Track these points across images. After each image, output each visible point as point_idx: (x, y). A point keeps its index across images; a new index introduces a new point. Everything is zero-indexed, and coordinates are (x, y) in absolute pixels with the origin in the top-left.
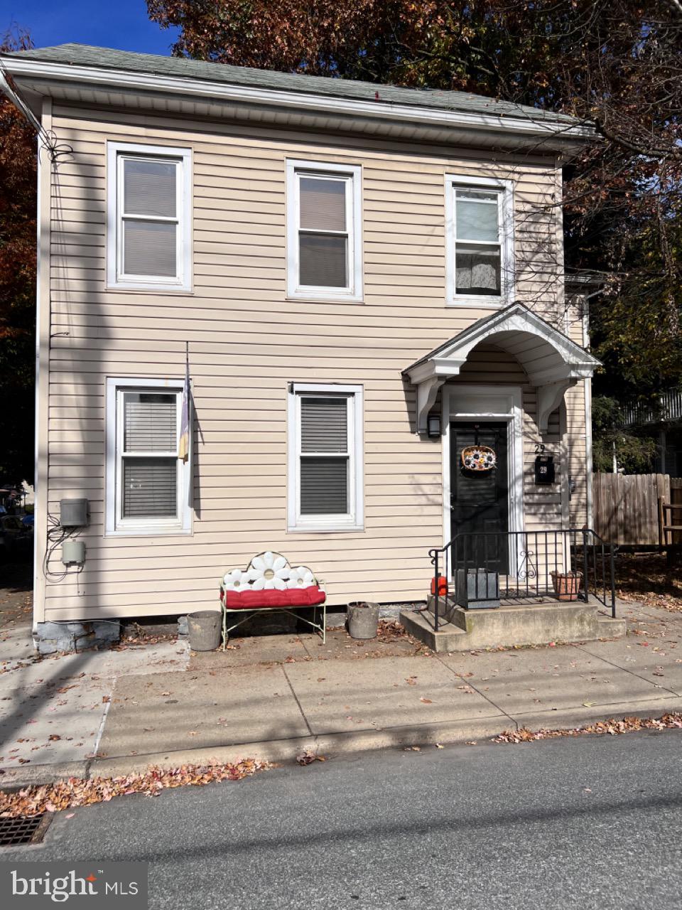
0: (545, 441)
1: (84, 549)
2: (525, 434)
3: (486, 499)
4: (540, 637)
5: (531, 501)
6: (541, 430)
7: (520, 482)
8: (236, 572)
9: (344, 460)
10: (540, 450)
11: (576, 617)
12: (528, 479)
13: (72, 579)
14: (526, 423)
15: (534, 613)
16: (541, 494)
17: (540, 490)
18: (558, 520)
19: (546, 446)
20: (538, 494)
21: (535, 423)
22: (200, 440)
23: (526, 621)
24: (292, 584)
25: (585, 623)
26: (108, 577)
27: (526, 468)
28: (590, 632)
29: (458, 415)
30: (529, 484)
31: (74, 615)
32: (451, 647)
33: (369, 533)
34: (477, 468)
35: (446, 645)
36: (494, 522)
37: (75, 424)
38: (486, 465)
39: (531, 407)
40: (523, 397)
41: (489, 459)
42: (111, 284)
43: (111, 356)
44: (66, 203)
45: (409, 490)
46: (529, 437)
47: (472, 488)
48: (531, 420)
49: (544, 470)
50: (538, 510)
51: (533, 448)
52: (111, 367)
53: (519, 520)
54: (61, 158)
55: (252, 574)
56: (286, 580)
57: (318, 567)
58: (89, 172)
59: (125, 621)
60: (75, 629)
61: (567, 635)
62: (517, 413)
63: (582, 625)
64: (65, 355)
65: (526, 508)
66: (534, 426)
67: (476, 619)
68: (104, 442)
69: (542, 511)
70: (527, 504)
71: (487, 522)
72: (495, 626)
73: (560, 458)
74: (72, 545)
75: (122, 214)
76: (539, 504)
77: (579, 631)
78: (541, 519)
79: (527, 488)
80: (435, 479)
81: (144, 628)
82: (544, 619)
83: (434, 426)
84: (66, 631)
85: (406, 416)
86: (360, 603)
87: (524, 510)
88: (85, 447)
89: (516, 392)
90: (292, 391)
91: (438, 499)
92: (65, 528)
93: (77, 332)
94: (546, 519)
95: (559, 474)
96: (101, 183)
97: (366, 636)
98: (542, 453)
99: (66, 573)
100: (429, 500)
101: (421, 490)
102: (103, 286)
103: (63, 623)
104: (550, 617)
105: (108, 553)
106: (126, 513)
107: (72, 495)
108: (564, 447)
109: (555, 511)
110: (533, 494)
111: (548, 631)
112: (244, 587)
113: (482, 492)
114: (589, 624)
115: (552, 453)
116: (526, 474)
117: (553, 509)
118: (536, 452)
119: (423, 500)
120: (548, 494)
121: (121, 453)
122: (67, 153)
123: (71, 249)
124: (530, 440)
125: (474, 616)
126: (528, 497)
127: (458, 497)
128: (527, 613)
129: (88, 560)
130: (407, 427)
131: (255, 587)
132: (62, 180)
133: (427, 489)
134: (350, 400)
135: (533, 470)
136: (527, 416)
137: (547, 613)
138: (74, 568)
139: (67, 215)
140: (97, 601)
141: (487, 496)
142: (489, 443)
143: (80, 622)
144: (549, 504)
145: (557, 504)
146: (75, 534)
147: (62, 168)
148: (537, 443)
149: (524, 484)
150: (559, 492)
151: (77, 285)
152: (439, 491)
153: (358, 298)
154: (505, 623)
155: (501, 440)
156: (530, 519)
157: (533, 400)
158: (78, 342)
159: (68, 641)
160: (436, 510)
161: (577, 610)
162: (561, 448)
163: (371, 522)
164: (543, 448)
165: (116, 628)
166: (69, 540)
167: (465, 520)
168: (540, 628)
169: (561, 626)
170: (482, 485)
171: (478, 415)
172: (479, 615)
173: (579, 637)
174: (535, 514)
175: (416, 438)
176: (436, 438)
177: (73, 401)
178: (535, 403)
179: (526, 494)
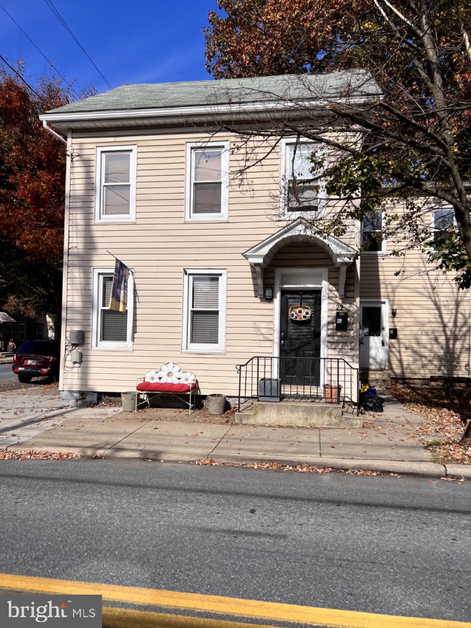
0: (343, 302)
1: (81, 355)
2: (329, 298)
3: (306, 338)
4: (301, 422)
5: (332, 340)
6: (340, 295)
7: (325, 328)
8: (153, 372)
9: (217, 313)
10: (340, 308)
11: (326, 412)
12: (331, 326)
13: (76, 370)
14: (331, 291)
15: (297, 407)
16: (339, 336)
17: (339, 334)
18: (352, 354)
19: (344, 305)
20: (337, 336)
21: (337, 291)
22: (137, 301)
23: (292, 411)
24: (182, 381)
25: (333, 416)
26: (92, 370)
27: (330, 319)
28: (336, 423)
29: (285, 286)
30: (331, 329)
31: (76, 388)
32: (244, 422)
33: (228, 355)
34: (298, 319)
35: (241, 420)
36: (311, 352)
37: (79, 293)
38: (304, 317)
39: (335, 281)
40: (329, 274)
41: (307, 313)
42: (97, 221)
43: (95, 258)
44: (77, 181)
45: (252, 331)
46: (332, 300)
47: (298, 331)
48: (334, 289)
49: (340, 321)
50: (337, 346)
51: (335, 307)
52: (95, 264)
53: (324, 352)
54: (75, 159)
55: (161, 374)
56: (179, 379)
57: (198, 373)
58: (87, 164)
59: (100, 394)
60: (76, 395)
61: (320, 423)
62: (325, 285)
63: (330, 417)
64: (75, 258)
65: (329, 344)
66: (336, 293)
67: (260, 407)
68: (92, 302)
69: (340, 347)
70: (328, 342)
71: (306, 352)
72: (272, 412)
73: (354, 313)
74: (76, 352)
75: (103, 183)
76: (338, 343)
77: (328, 421)
78: (339, 352)
79: (330, 332)
80: (269, 325)
81: (111, 398)
82: (304, 411)
83: (268, 293)
84: (73, 396)
85: (252, 287)
86: (218, 395)
87: (327, 346)
88: (83, 305)
89: (325, 271)
90: (186, 274)
91: (271, 337)
92: (73, 345)
93: (80, 246)
94: (343, 352)
95: (353, 324)
96: (93, 169)
97: (214, 413)
98: (341, 310)
99: (73, 367)
100: (264, 337)
101: (260, 331)
102: (93, 222)
103: (71, 392)
104: (309, 411)
105: (92, 358)
106: (104, 337)
107: (76, 328)
108: (356, 306)
109: (349, 347)
110: (334, 336)
111: (306, 419)
112: (157, 381)
113: (304, 334)
114: (335, 417)
115: (349, 310)
116: (329, 323)
117: (348, 346)
118: (337, 310)
119: (261, 337)
120: (345, 336)
121: (101, 308)
122: (78, 156)
123: (79, 205)
124: (333, 302)
125: (259, 405)
126: (330, 338)
127: (288, 336)
128: (293, 406)
129: (82, 360)
130: (253, 293)
131: (162, 381)
132: (76, 170)
133: (263, 331)
134: (220, 278)
135: (334, 321)
136: (331, 286)
137: (306, 407)
138: (77, 365)
139: (78, 187)
140: (87, 382)
141: (309, 337)
142: (310, 304)
143: (79, 392)
144: (345, 343)
145: (351, 343)
146: (77, 348)
147: (76, 164)
148: (338, 304)
149: (328, 329)
150: (352, 335)
151: (80, 222)
152: (271, 332)
153: (225, 218)
154: (278, 411)
155: (317, 302)
156: (331, 352)
157: (336, 276)
158: (81, 251)
159: (73, 401)
160: (268, 344)
161: (328, 408)
162: (354, 307)
163: (229, 349)
164: (342, 307)
165: (95, 398)
166: (75, 351)
167: (291, 350)
168: (301, 416)
169: (315, 417)
170: (305, 329)
171: (298, 286)
172: (261, 405)
173: (328, 425)
174: (335, 349)
175: (258, 300)
176: (270, 300)
177: (78, 281)
178: (337, 278)
179: (328, 336)
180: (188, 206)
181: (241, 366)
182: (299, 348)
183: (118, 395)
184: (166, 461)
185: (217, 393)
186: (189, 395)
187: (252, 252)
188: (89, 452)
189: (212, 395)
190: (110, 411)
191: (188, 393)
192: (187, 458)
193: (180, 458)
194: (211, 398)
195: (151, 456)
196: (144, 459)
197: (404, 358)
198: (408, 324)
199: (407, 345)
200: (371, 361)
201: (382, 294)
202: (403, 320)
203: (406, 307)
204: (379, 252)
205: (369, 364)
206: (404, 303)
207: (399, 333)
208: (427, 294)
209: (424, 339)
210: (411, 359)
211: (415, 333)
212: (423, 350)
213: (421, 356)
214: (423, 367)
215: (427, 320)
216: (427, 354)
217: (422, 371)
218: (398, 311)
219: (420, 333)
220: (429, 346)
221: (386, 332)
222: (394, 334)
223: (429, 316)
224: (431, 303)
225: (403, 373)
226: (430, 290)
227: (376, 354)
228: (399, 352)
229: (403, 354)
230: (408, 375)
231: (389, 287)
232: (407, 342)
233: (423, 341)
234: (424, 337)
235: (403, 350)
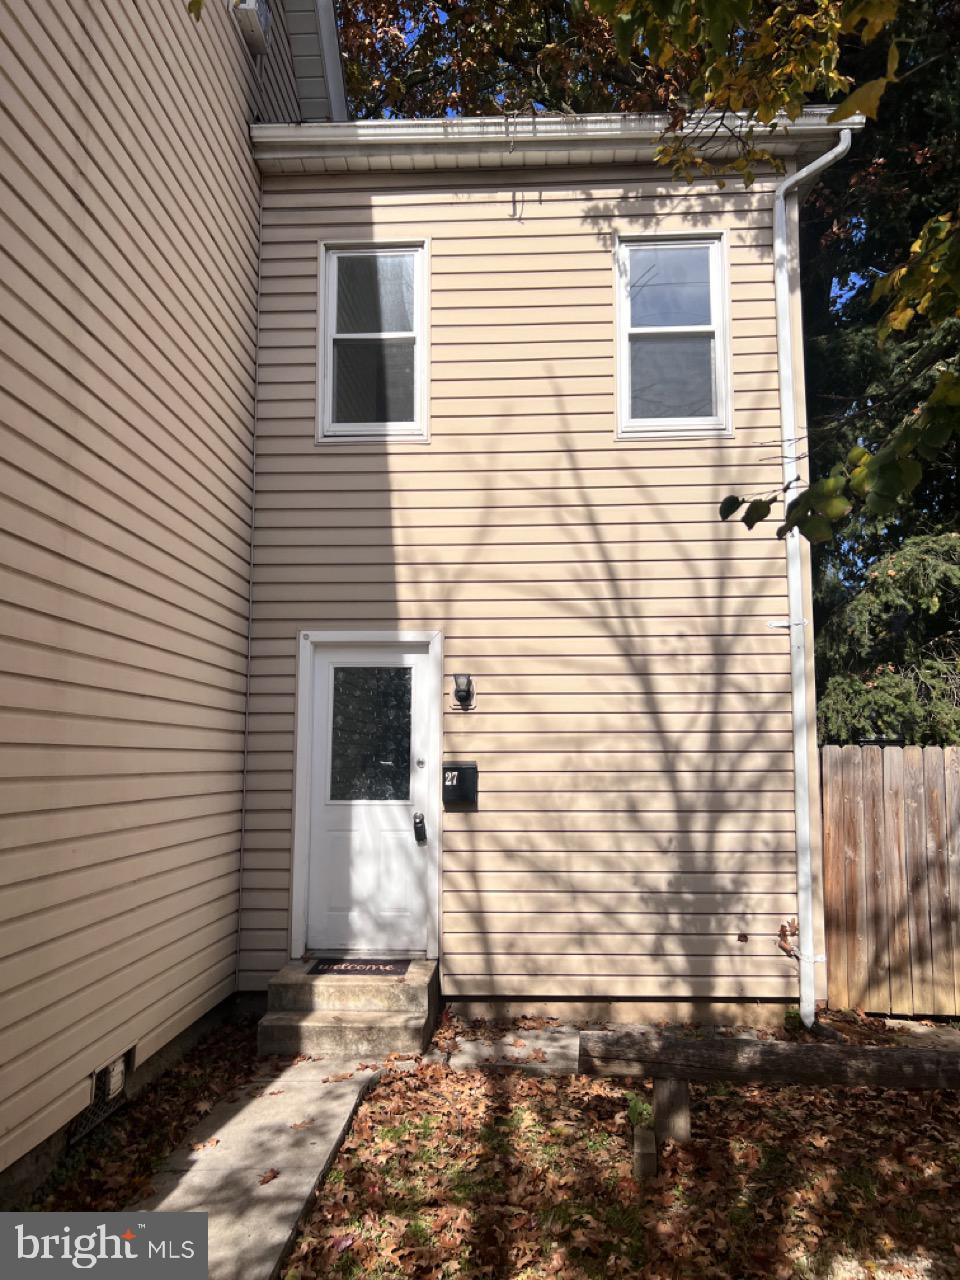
197: (493, 901)
198: (511, 741)
199: (511, 840)
200: (356, 917)
201: (406, 609)
202: (490, 722)
203: (498, 666)
204: (393, 427)
205: (347, 931)
206: (489, 646)
207: (483, 782)
208: (588, 607)
209: (585, 812)
210: (524, 902)
211: (537, 780)
212: (578, 862)
213: (574, 891)
214: (581, 943)
215: (591, 722)
216: (594, 880)
217: (575, 962)
218: (479, 685)
219: (562, 780)
220: (603, 842)
221: (427, 785)
222: (461, 792)
223: (600, 703)
224: (606, 646)
225: (490, 970)
226: (604, 589)
227: (379, 886)
228: (473, 872)
229: (489, 882)
230: (511, 980)
231: (429, 574)
232: (505, 822)
233: (581, 820)
234: (584, 801)
235: (489, 861)
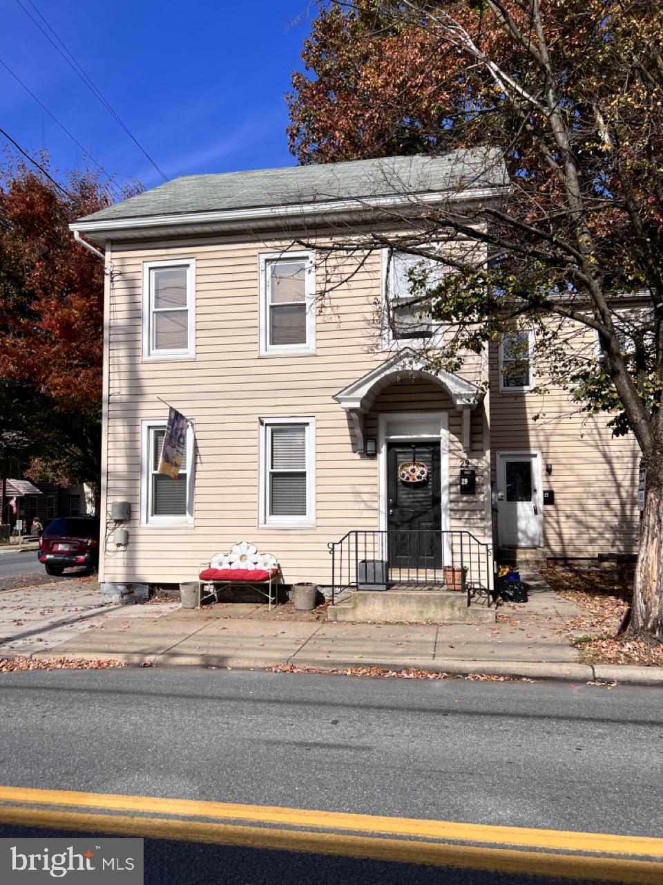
0: (469, 457)
1: (127, 535)
2: (450, 451)
3: (423, 506)
4: (415, 616)
5: (456, 508)
6: (464, 448)
7: (447, 492)
8: (221, 556)
9: (303, 474)
10: (465, 465)
11: (447, 603)
12: (454, 489)
13: (120, 555)
14: (452, 442)
15: (409, 597)
16: (465, 502)
17: (465, 498)
18: (482, 525)
19: (470, 461)
20: (462, 502)
21: (460, 442)
22: (198, 461)
23: (402, 603)
24: (260, 567)
25: (456, 608)
26: (140, 555)
27: (452, 480)
28: (460, 617)
29: (392, 437)
30: (454, 493)
31: (120, 579)
32: (340, 618)
33: (319, 530)
34: (411, 480)
35: (336, 616)
36: (430, 524)
37: (123, 453)
38: (419, 477)
39: (456, 429)
40: (449, 419)
41: (422, 472)
42: (146, 358)
43: (143, 406)
44: (118, 307)
45: (351, 497)
46: (454, 454)
47: (411, 496)
48: (456, 439)
49: (465, 481)
50: (463, 515)
51: (459, 463)
52: (143, 414)
53: (447, 523)
54: (116, 279)
55: (232, 557)
56: (255, 563)
57: (280, 555)
58: (131, 285)
59: (153, 587)
60: (121, 588)
61: (439, 617)
62: (444, 435)
63: (453, 609)
64: (118, 407)
65: (452, 513)
66: (460, 445)
67: (360, 597)
68: (140, 464)
69: (466, 516)
70: (451, 510)
71: (423, 524)
72: (376, 604)
73: (483, 471)
74: (121, 529)
75: (153, 309)
76: (463, 510)
77: (450, 614)
78: (465, 523)
79: (453, 496)
80: (372, 488)
81: (166, 591)
82: (418, 602)
83: (370, 447)
84: (117, 589)
85: (348, 440)
86: (307, 584)
87: (450, 515)
88: (128, 467)
89: (443, 416)
90: (262, 424)
91: (375, 505)
92: (116, 521)
93: (124, 391)
94: (470, 523)
95: (483, 485)
96: (139, 291)
97: (303, 608)
98: (467, 467)
99: (117, 551)
100: (366, 505)
101: (360, 497)
102: (139, 360)
103: (114, 584)
104: (424, 601)
105: (140, 539)
106: (157, 510)
107: (120, 499)
108: (486, 462)
109: (479, 516)
110: (458, 502)
111: (421, 612)
112: (226, 566)
113: (420, 500)
114: (459, 610)
115: (477, 467)
116: (451, 485)
117: (477, 515)
118: (461, 467)
119: (362, 506)
120: (472, 502)
121: (152, 471)
122: (120, 274)
123: (121, 337)
124: (455, 457)
125: (359, 595)
126: (453, 504)
127: (399, 504)
128: (403, 596)
129: (128, 541)
130: (350, 448)
131: (233, 567)
132: (117, 292)
133: (365, 497)
134: (307, 428)
135: (458, 482)
136: (452, 436)
137: (421, 597)
138: (122, 548)
139: (120, 315)
140: (134, 570)
141: (425, 503)
142: (426, 460)
143: (124, 584)
144: (473, 511)
145: (481, 510)
146: (122, 525)
147: (117, 285)
148: (462, 459)
149: (450, 493)
150: (482, 500)
151: (124, 360)
152: (375, 498)
153: (312, 351)
154: (385, 602)
155: (435, 457)
156: (455, 523)
157: (458, 423)
158: (125, 398)
159: (118, 596)
160: (372, 514)
161: (448, 597)
162: (484, 462)
163: (320, 522)
164: (468, 463)
165: (146, 590)
166: (119, 529)
167: (403, 522)
168: (415, 609)
169: (433, 609)
170: (420, 494)
171: (409, 437)
172: (362, 594)
173: (450, 619)
174: (460, 519)
175: (357, 456)
176: (373, 455)
177: (121, 437)
178: (460, 425)
179: (451, 502)
180: (263, 336)
181: (334, 544)
182: (412, 519)
183: (175, 586)
184: (233, 669)
185: (306, 582)
186: (268, 584)
187: (346, 394)
188: (136, 659)
189: (299, 584)
190: (165, 608)
191: (267, 582)
192: (261, 664)
193: (252, 664)
194: (298, 587)
195: (214, 662)
196: (206, 666)
197: (565, 531)
198: (568, 484)
199: (568, 513)
200: (520, 535)
201: (532, 444)
202: (561, 478)
203: (564, 461)
204: (526, 388)
205: (517, 539)
206: (561, 455)
207: (556, 496)
208: (593, 443)
209: (591, 504)
210: (574, 532)
211: (578, 495)
212: (589, 519)
213: (588, 528)
214: (591, 542)
215: (594, 478)
216: (596, 524)
217: (590, 548)
218: (554, 467)
219: (585, 496)
220: (598, 514)
221: (539, 496)
222: (550, 499)
223: (597, 472)
224: (599, 455)
225: (564, 551)
226: (597, 437)
227: (527, 527)
228: (558, 522)
229: (563, 525)
230: (571, 554)
231: (542, 434)
232: (568, 508)
233: (590, 507)
234: (590, 501)
235: (563, 519)
